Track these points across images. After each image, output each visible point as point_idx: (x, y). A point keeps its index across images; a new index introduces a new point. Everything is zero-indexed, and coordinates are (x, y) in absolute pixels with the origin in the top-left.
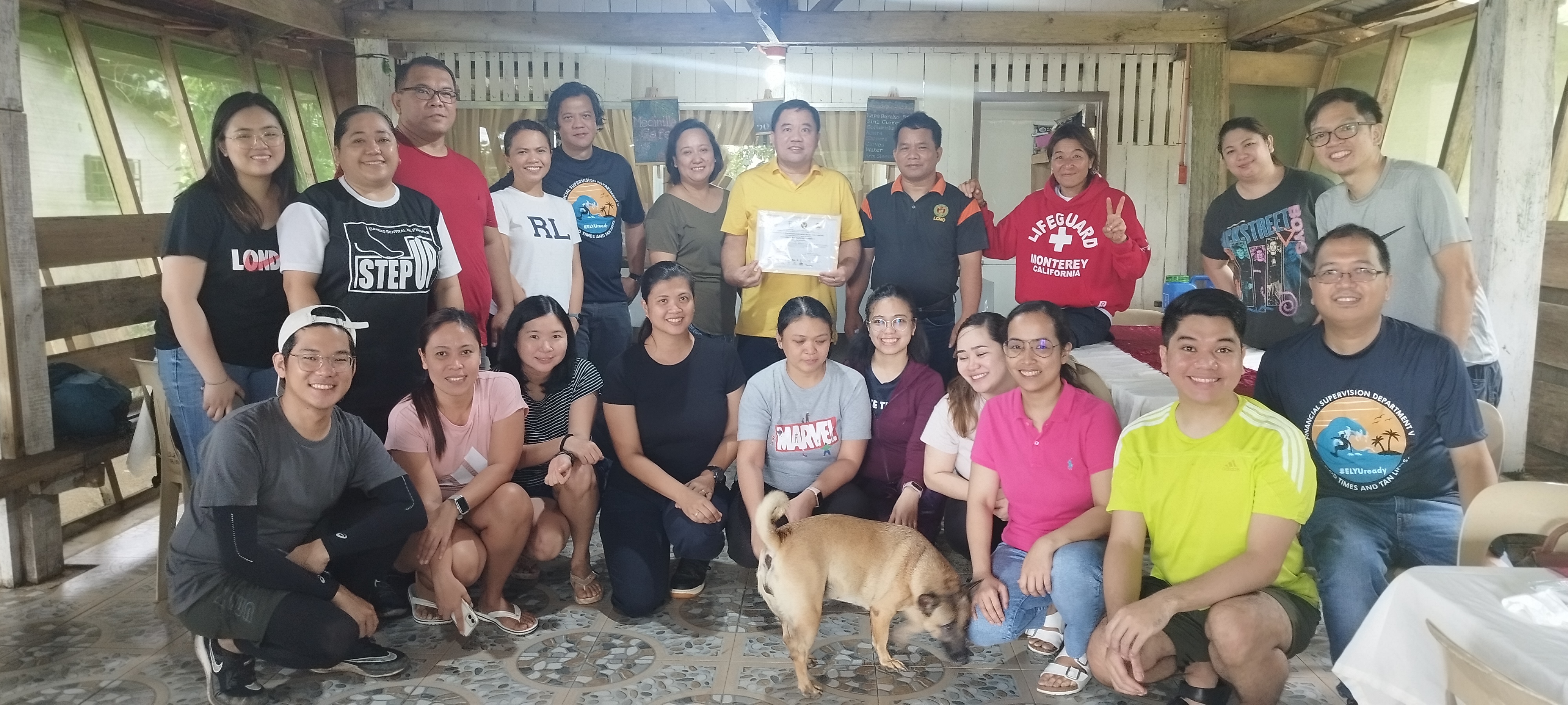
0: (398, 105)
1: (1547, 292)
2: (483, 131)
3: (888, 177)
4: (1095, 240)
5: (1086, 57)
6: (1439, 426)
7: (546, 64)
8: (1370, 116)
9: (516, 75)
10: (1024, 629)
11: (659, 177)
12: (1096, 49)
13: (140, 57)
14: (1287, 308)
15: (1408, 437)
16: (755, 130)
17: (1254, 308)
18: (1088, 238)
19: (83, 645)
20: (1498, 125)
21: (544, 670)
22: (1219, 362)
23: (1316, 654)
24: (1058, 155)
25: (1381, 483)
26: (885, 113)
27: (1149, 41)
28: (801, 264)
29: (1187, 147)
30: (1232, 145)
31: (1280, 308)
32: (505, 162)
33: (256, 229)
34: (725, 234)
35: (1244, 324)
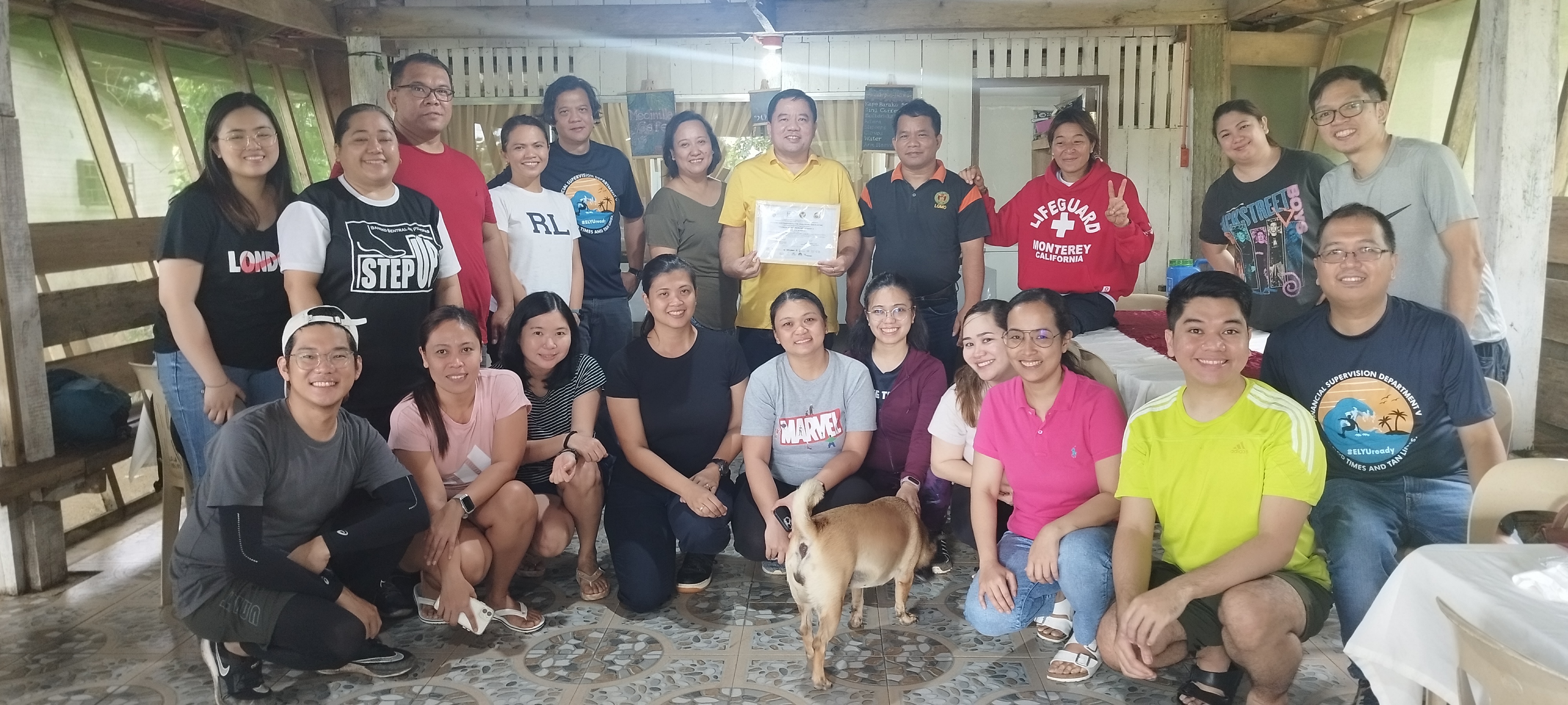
0: (394, 102)
1: (1554, 269)
2: (478, 127)
3: (888, 166)
4: (1097, 225)
5: (1085, 41)
6: (1446, 405)
7: (540, 59)
8: (1375, 94)
9: (510, 70)
10: (1033, 617)
11: (656, 170)
12: (1096, 32)
13: (130, 60)
14: (1291, 288)
15: (1415, 417)
16: (752, 121)
17: (1258, 290)
18: (1090, 223)
19: (89, 651)
20: (1502, 101)
21: (552, 667)
22: (1226, 344)
23: (1327, 637)
24: (1059, 140)
25: (1389, 463)
26: (883, 101)
27: (1149, 23)
28: (800, 254)
29: (1189, 129)
30: (1227, 128)
31: (1284, 289)
32: (502, 159)
33: (251, 230)
34: (723, 226)
35: (1250, 306)
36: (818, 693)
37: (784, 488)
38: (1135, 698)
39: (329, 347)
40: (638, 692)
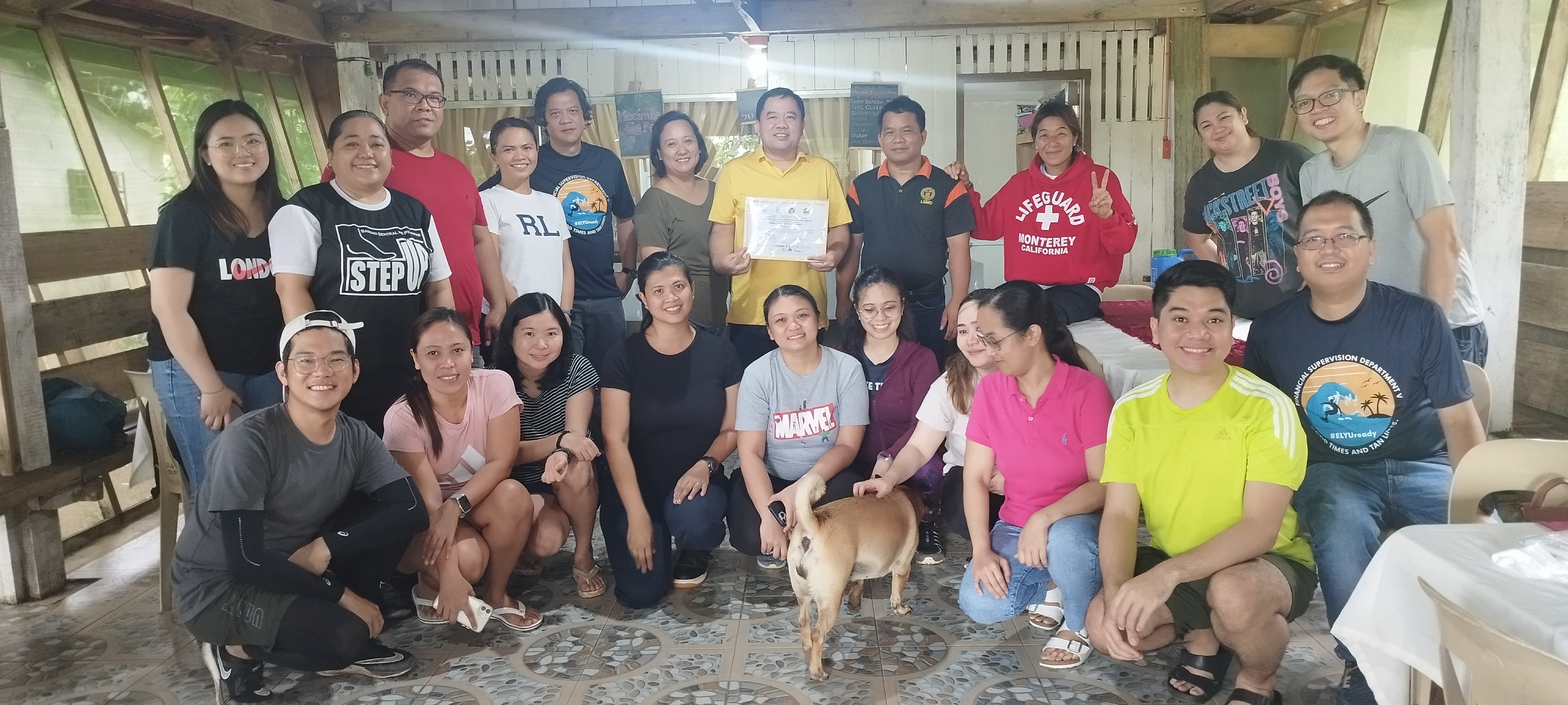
0: (385, 107)
1: (1529, 253)
2: (467, 131)
3: (874, 162)
4: (1082, 217)
5: (1066, 35)
6: (1426, 388)
7: (528, 62)
8: (1353, 82)
9: (499, 73)
10: (1026, 605)
11: (646, 170)
12: (1077, 27)
13: (119, 69)
14: (1273, 276)
15: (1396, 400)
16: (740, 120)
17: (1241, 279)
18: (1074, 215)
19: (89, 658)
20: (1476, 89)
21: (551, 664)
22: (1211, 333)
23: (1314, 619)
24: (1043, 133)
25: (1371, 446)
26: (869, 99)
27: (1129, 17)
28: (790, 250)
29: (1170, 122)
30: (1208, 120)
31: (1266, 277)
32: (492, 161)
33: (242, 237)
34: (713, 223)
35: (1235, 295)
36: (814, 684)
37: (778, 483)
38: (1127, 683)
39: (326, 351)
40: (637, 687)
